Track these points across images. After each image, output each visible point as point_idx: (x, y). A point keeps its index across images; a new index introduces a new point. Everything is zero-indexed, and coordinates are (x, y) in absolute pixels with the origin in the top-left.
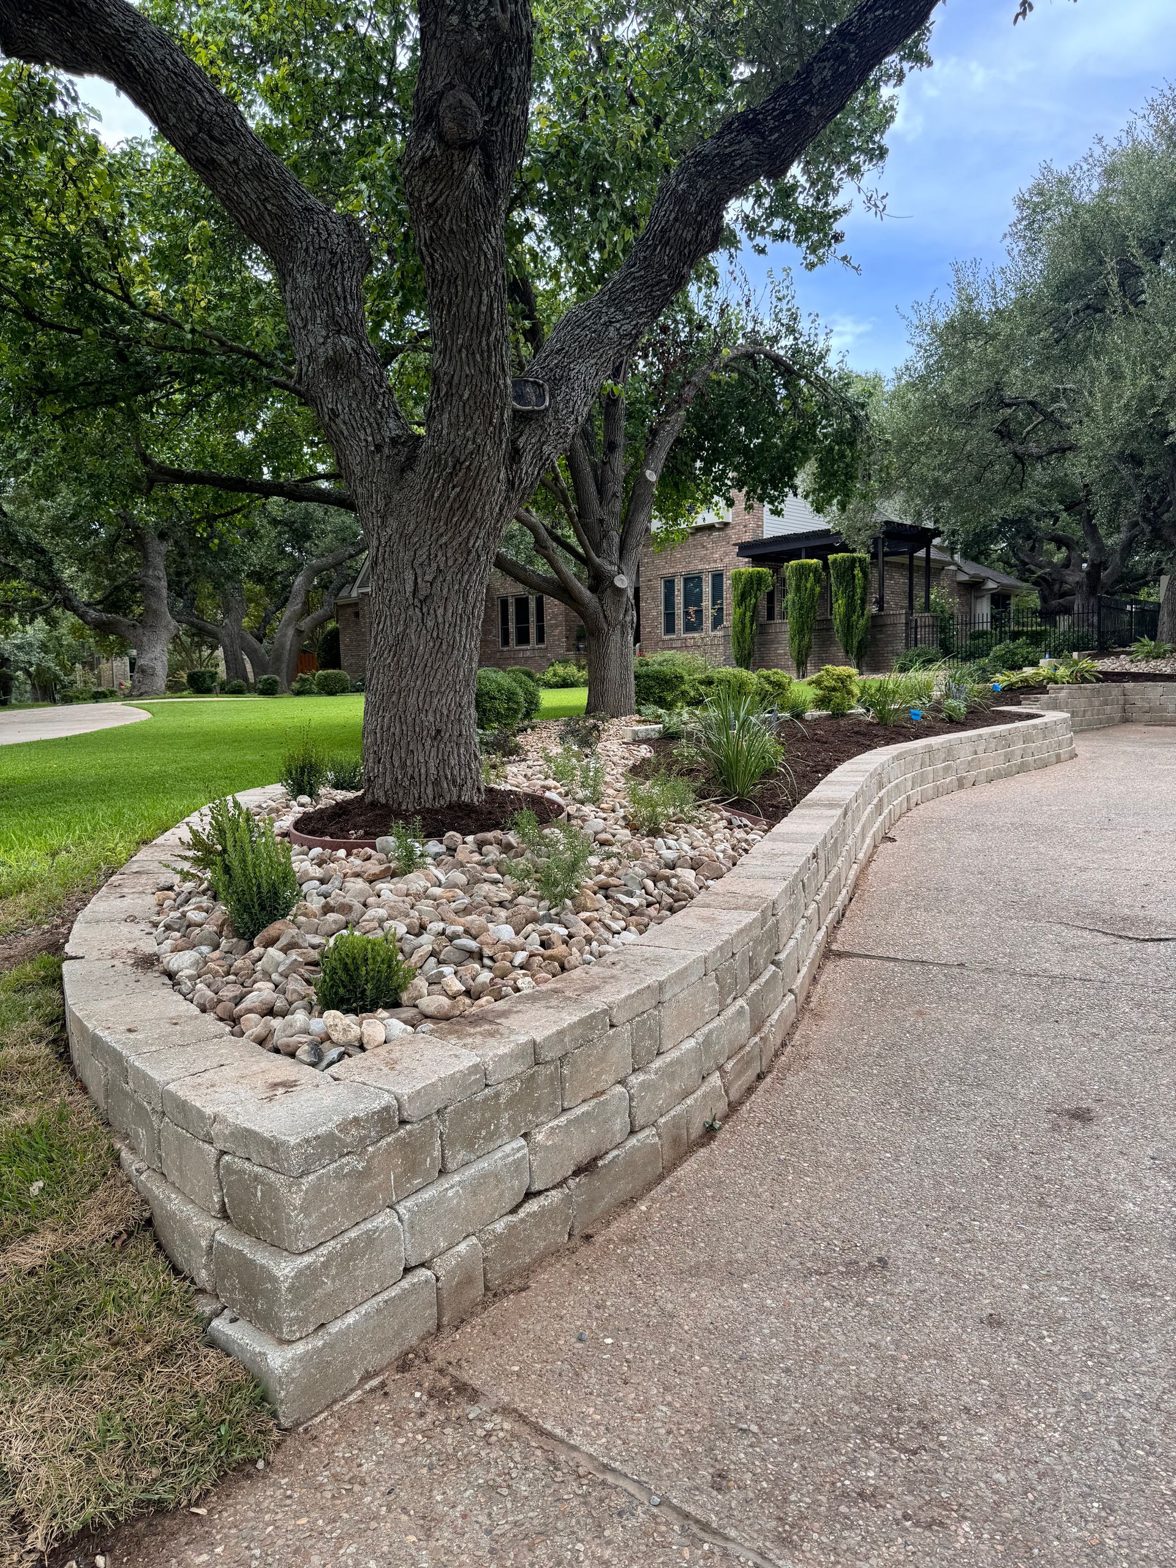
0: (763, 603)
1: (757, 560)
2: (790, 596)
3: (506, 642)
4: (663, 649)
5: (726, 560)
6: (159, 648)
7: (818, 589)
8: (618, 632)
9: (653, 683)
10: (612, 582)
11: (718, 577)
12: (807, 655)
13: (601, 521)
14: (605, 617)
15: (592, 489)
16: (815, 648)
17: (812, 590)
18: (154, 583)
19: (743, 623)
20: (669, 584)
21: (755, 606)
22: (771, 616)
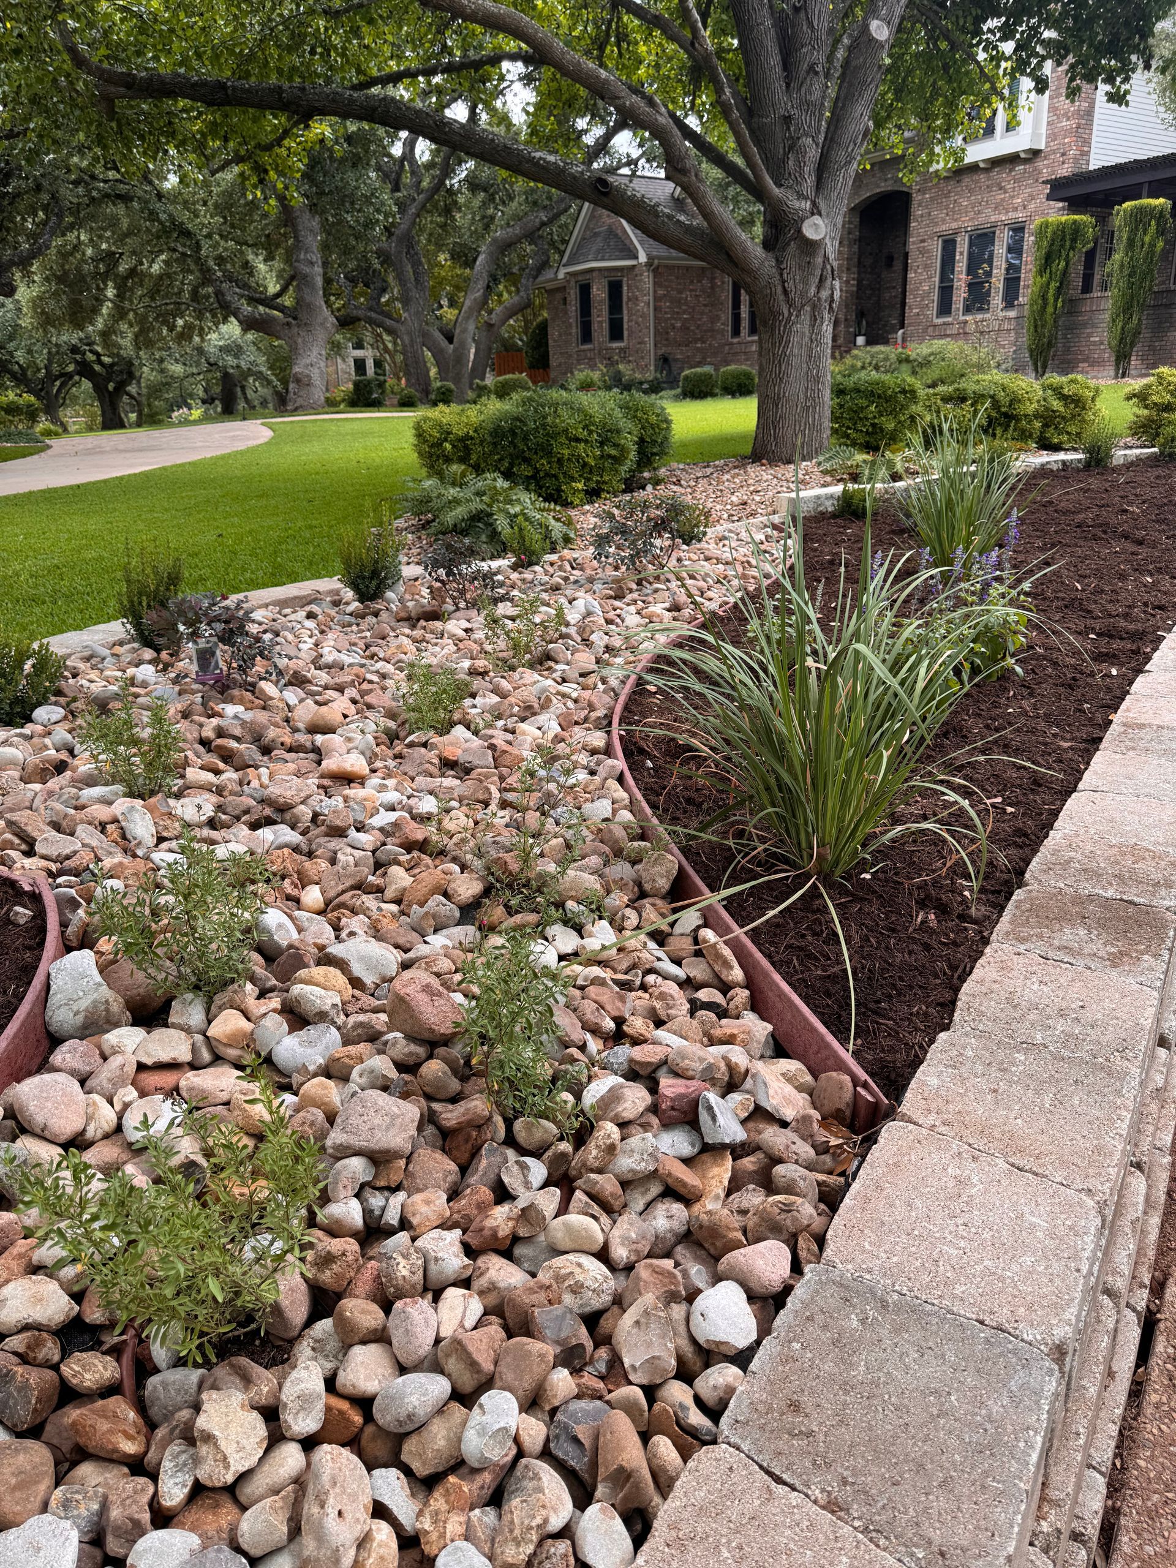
0: (1078, 269)
1: (1075, 204)
2: (1117, 257)
3: (736, 332)
4: (933, 337)
5: (1032, 206)
6: (315, 352)
7: (1160, 244)
8: (806, 318)
9: (863, 402)
10: (799, 231)
11: (1018, 229)
12: (1133, 344)
13: (787, 119)
14: (785, 292)
15: (774, 60)
16: (1145, 334)
17: (1152, 245)
18: (307, 270)
19: (1044, 298)
20: (949, 245)
21: (1065, 272)
22: (1087, 288)
